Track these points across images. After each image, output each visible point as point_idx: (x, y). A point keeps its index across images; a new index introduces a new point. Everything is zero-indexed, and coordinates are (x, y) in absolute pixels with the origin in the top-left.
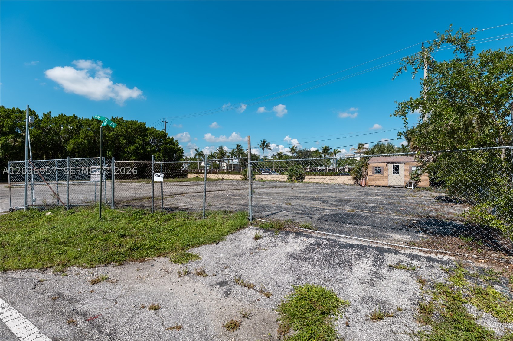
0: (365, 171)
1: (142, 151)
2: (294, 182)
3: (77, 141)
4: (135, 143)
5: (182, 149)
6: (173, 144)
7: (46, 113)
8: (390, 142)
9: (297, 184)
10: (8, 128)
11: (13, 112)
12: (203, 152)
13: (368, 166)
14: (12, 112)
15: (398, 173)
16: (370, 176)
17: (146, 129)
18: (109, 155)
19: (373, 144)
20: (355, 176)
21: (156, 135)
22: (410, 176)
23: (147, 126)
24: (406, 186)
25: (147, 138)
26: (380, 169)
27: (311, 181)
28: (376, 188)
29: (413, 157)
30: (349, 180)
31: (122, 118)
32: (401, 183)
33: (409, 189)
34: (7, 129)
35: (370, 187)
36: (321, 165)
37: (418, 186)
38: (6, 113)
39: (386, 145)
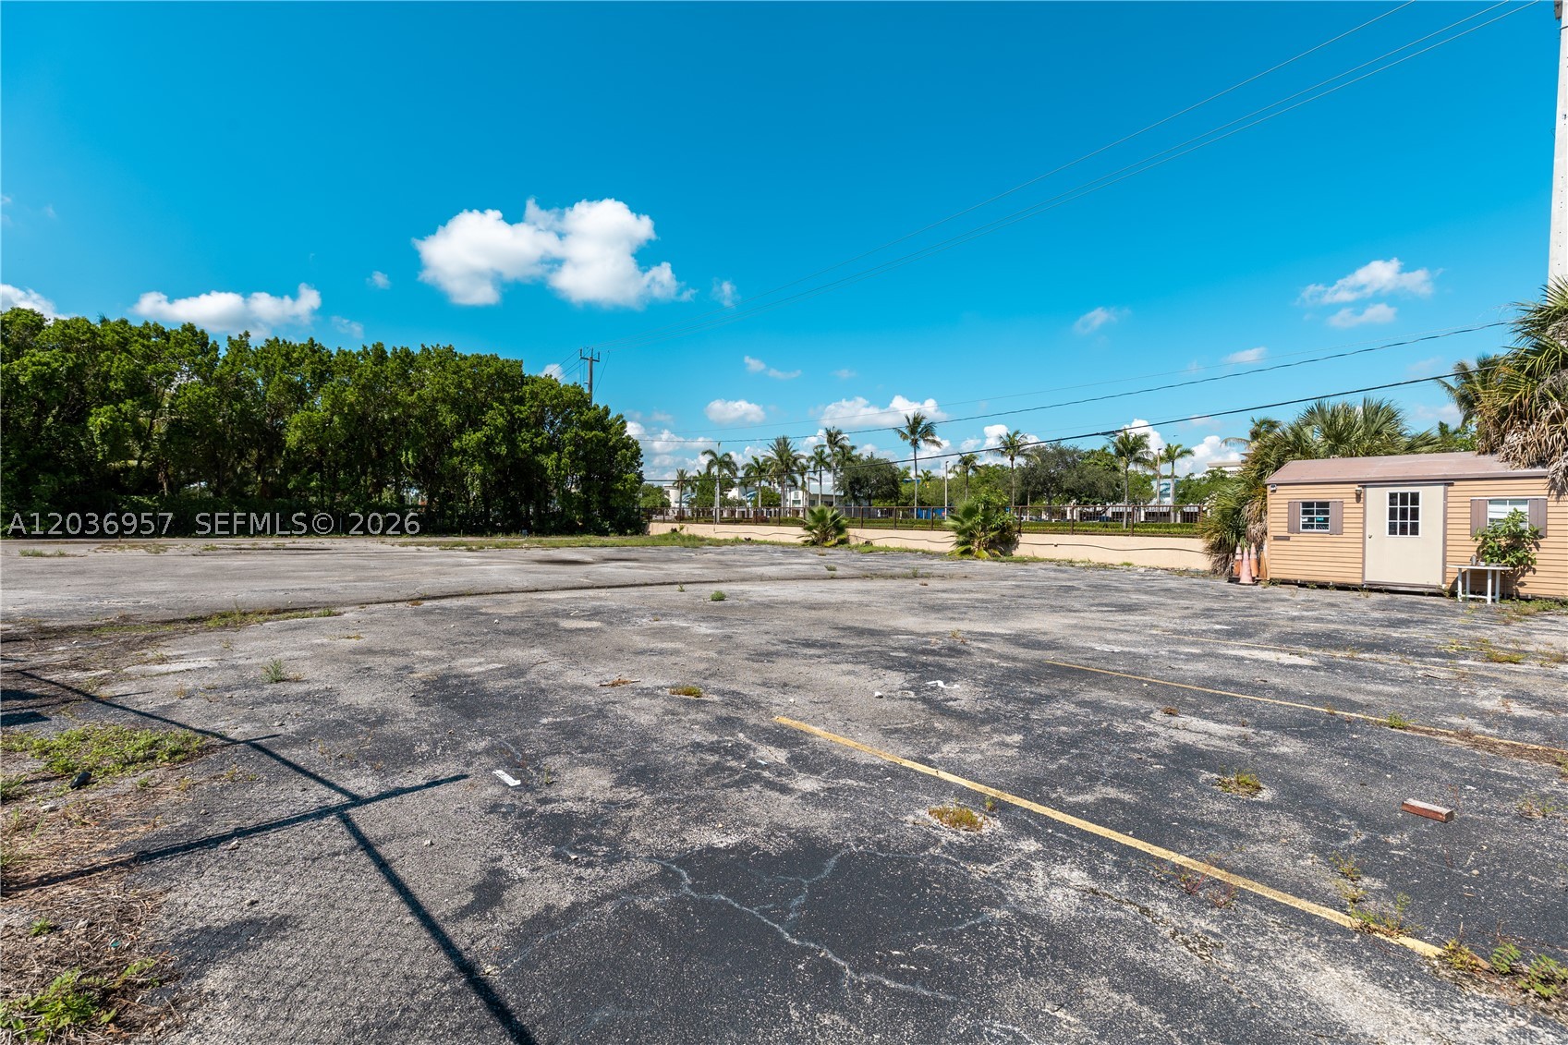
0: (1261, 520)
1: (504, 450)
2: (978, 557)
3: (310, 417)
4: (484, 423)
5: (636, 443)
6: (605, 429)
7: (236, 337)
8: (1376, 397)
9: (984, 564)
10: (123, 380)
11: (141, 335)
12: (730, 457)
13: (1271, 499)
14: (139, 335)
15: (1415, 530)
16: (1276, 538)
17: (523, 381)
18: (407, 461)
19: (1301, 409)
20: (1215, 538)
21: (551, 399)
22: (1479, 543)
23: (526, 371)
24: (1455, 583)
25: (522, 408)
26: (1327, 512)
27: (1041, 553)
28: (1303, 594)
29: (1495, 457)
30: (1192, 553)
31: (450, 349)
32: (1432, 576)
33: (1473, 605)
34: (121, 385)
35: (1276, 589)
36: (1117, 498)
37: (1522, 591)
38: (117, 337)
39: (1359, 409)
